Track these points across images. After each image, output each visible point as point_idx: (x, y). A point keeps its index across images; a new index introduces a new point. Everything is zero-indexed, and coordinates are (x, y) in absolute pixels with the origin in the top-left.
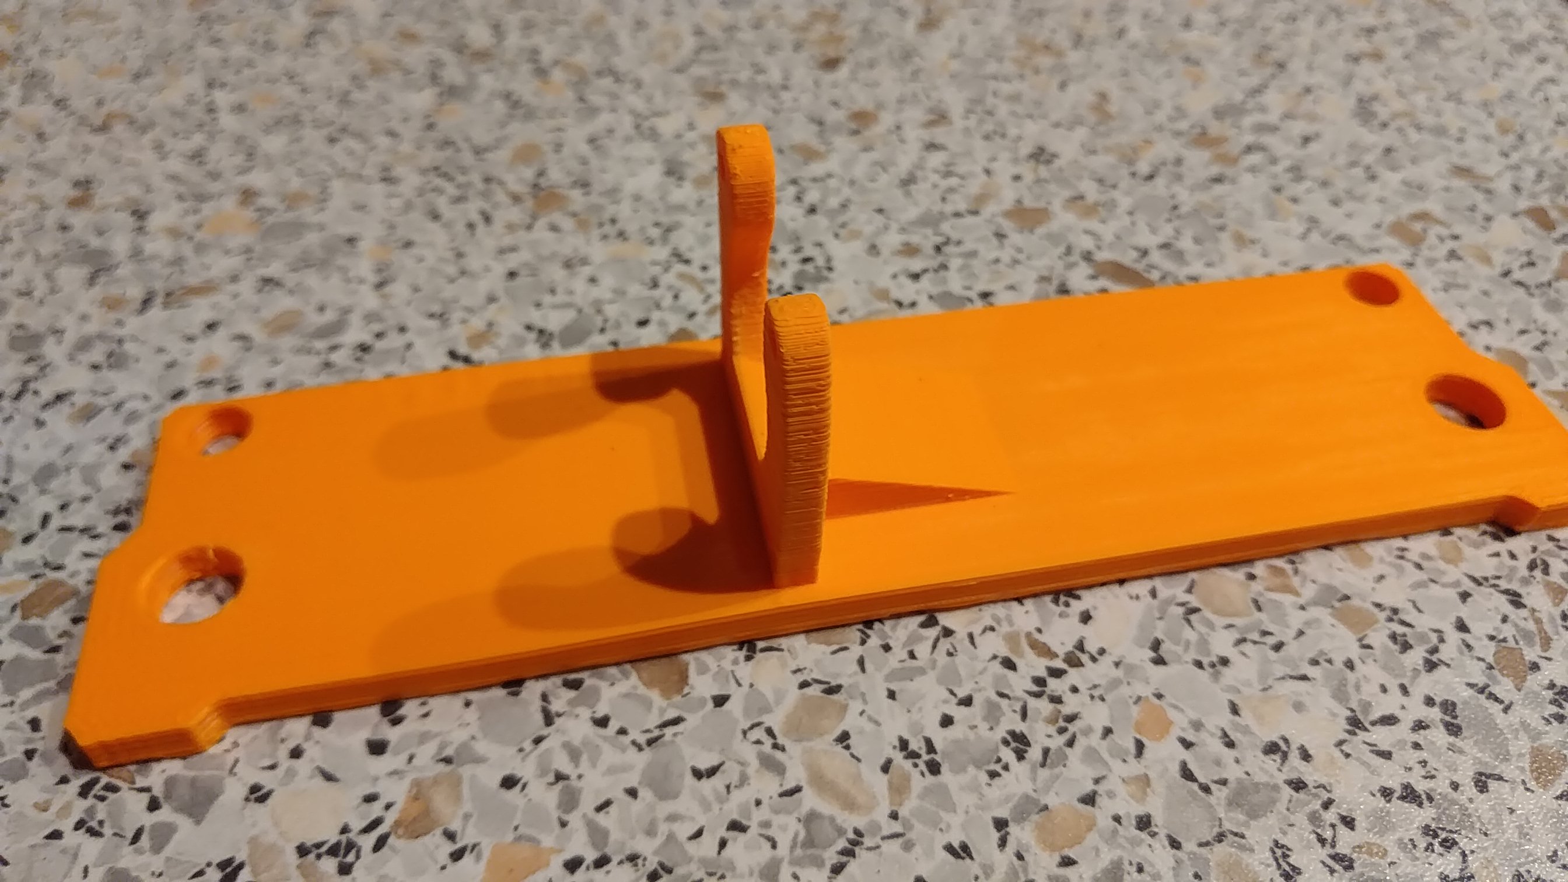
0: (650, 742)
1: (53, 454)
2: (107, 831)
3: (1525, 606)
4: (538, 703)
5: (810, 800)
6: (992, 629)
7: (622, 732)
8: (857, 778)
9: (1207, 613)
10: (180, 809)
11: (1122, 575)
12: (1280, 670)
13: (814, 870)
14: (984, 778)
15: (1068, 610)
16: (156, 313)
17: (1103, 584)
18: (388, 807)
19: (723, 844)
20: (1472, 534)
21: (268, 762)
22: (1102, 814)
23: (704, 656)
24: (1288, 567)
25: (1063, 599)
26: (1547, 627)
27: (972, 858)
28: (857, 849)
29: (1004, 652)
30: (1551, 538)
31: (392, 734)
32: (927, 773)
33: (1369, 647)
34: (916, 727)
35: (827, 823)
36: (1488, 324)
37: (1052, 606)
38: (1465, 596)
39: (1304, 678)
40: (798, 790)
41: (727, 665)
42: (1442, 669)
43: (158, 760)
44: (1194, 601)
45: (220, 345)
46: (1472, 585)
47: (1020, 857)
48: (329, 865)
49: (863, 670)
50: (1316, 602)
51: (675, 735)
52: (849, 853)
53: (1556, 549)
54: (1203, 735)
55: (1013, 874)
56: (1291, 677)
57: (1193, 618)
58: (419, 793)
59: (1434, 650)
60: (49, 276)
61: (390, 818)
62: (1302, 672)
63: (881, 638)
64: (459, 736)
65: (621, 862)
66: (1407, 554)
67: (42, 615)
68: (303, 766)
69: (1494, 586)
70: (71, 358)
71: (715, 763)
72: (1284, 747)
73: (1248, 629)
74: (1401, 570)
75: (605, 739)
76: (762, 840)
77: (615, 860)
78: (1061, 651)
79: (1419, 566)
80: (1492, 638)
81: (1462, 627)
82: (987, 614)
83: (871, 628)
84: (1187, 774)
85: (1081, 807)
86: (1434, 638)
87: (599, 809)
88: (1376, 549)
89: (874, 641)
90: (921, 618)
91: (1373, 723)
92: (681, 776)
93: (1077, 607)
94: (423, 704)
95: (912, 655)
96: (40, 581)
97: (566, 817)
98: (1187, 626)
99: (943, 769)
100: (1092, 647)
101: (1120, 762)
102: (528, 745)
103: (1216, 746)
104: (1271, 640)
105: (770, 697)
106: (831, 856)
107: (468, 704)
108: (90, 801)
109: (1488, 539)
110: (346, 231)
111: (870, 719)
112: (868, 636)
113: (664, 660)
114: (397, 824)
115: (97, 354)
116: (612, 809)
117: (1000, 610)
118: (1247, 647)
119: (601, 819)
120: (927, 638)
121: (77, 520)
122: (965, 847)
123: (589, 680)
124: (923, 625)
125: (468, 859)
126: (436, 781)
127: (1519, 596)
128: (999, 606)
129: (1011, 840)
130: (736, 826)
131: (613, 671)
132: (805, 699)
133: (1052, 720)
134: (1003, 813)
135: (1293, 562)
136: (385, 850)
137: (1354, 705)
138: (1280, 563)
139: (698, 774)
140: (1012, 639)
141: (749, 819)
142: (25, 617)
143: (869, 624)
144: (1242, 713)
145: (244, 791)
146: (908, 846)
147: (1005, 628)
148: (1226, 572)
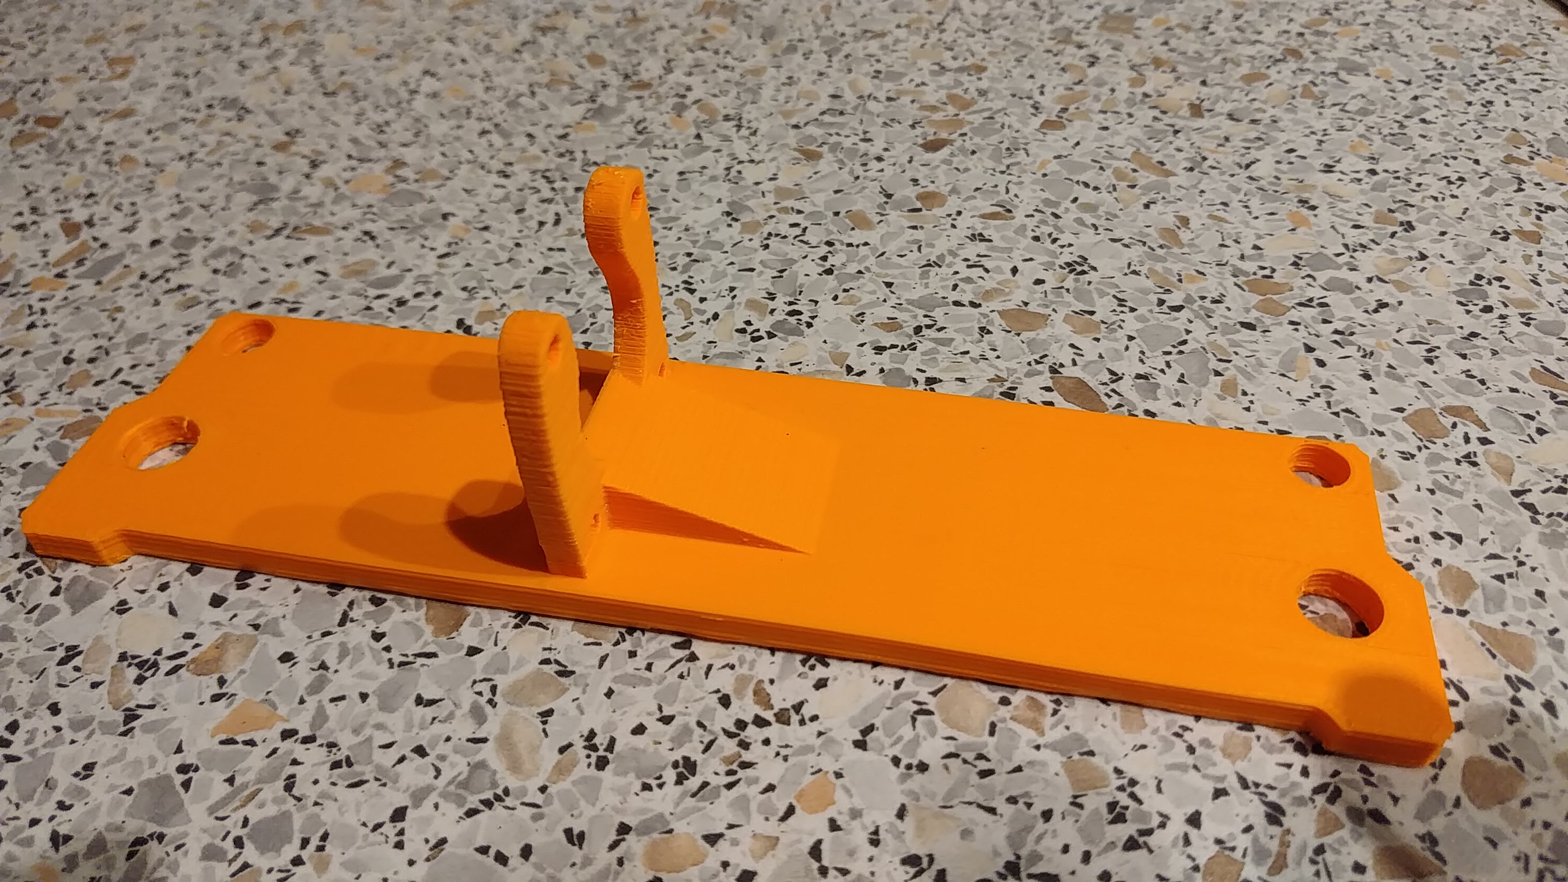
0: (402, 664)
1: (150, 328)
2: (18, 600)
3: (1281, 825)
4: (344, 606)
5: (487, 753)
6: (732, 667)
7: (387, 649)
8: (535, 749)
9: (936, 718)
10: (67, 601)
11: (879, 658)
12: (972, 795)
13: (453, 806)
14: (637, 786)
15: (811, 673)
16: (280, 240)
17: (856, 661)
18: (197, 645)
19: (402, 759)
20: (1275, 737)
21: (142, 588)
22: (714, 856)
23: (485, 613)
24: (1051, 707)
25: (812, 661)
26: (1291, 853)
27: (581, 848)
28: (496, 804)
29: (728, 689)
30: (1363, 770)
31: (233, 595)
32: (593, 767)
33: (1081, 806)
34: (610, 725)
35: (488, 774)
36: (1458, 538)
37: (798, 664)
38: (1219, 793)
39: (992, 811)
40: (484, 740)
41: (497, 626)
42: (1144, 852)
43: (77, 562)
44: (932, 703)
45: (306, 276)
46: (1237, 785)
47: (620, 862)
48: (133, 673)
49: (601, 666)
50: (1053, 746)
51: (423, 665)
52: (488, 804)
53: (1362, 783)
54: (856, 824)
55: (605, 873)
56: (980, 806)
57: (920, 718)
58: (220, 646)
59: (1149, 832)
60: (228, 198)
61: (193, 654)
62: (993, 805)
63: (633, 645)
64: (276, 612)
65: (321, 745)
66: (1187, 735)
67: (73, 439)
68: (163, 598)
69: (1262, 794)
70: (205, 261)
71: (437, 697)
72: (925, 864)
73: (968, 747)
74: (1168, 746)
75: (371, 649)
76: (432, 768)
77: (319, 742)
78: (778, 705)
79: (1191, 750)
80: (1219, 842)
81: (1194, 820)
82: (734, 654)
83: (631, 634)
84: (816, 851)
85: (702, 843)
86: (1156, 821)
87: (333, 700)
88: (1156, 719)
89: (626, 646)
90: (679, 639)
91: (1030, 876)
92: (407, 698)
93: (821, 672)
94: (268, 580)
95: (649, 667)
96: (88, 414)
97: (306, 698)
98: (910, 724)
99: (608, 768)
100: (807, 711)
101: (762, 817)
102: (316, 635)
103: (860, 838)
104: (983, 765)
105: (513, 662)
106: (473, 801)
107: (297, 590)
108: (22, 575)
109: (1290, 747)
110: (446, 208)
111: (579, 707)
112: (624, 640)
113: (454, 606)
114: (193, 661)
115: (221, 264)
116: (342, 704)
117: (750, 653)
118: (954, 763)
119: (330, 709)
120: (671, 657)
121: (135, 379)
122: (581, 836)
123: (390, 601)
124: (676, 646)
125: (223, 702)
126: (239, 639)
127: (1283, 813)
128: (753, 650)
129: (623, 845)
130: (420, 751)
131: (411, 601)
132: (538, 673)
133: (728, 761)
134: (631, 821)
135: (1058, 702)
136: (173, 677)
137: (1024, 852)
138: (1045, 699)
139: (419, 701)
140: (742, 682)
141: (433, 749)
142: (62, 437)
143: (631, 630)
144: (907, 819)
145: (115, 602)
146: (536, 818)
147: (744, 670)
148: (984, 689)
